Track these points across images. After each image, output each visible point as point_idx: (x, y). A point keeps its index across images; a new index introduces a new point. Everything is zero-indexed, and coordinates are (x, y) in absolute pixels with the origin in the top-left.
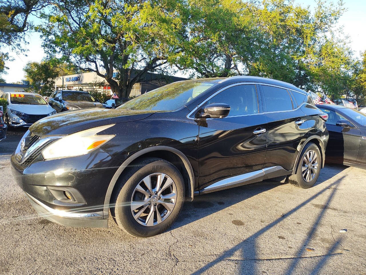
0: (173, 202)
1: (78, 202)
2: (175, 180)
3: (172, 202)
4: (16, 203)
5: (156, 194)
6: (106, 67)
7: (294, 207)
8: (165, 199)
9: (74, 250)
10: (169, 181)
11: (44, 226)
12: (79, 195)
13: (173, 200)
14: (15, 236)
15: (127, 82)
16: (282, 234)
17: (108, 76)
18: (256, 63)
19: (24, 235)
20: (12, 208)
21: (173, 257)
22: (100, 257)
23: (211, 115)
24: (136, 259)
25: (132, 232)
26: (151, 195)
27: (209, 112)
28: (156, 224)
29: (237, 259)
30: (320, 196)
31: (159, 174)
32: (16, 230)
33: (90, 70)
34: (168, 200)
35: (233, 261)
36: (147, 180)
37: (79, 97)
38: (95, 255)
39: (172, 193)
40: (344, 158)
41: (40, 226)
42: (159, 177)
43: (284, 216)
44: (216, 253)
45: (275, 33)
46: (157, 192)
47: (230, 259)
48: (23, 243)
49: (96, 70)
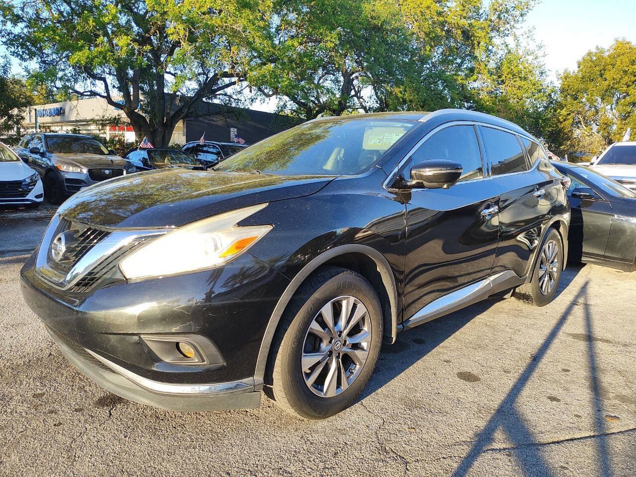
0: (365, 348)
1: (209, 363)
2: (370, 308)
3: (363, 349)
4: (24, 364)
5: (340, 336)
6: (123, 88)
7: (540, 341)
8: (353, 344)
9: (197, 458)
10: (361, 310)
11: (110, 412)
12: (213, 349)
13: (364, 345)
14: (59, 437)
15: (165, 118)
16: (554, 394)
17: (128, 105)
18: (399, 88)
19: (78, 434)
20: (22, 376)
21: (392, 454)
22: (256, 468)
23: (425, 183)
24: (327, 466)
25: (303, 411)
26: (332, 339)
27: (420, 177)
28: (340, 391)
29: (504, 446)
30: (570, 318)
31: (345, 299)
32: (55, 425)
33: (93, 94)
34: (356, 346)
35: (500, 450)
36: (327, 311)
37: (75, 146)
38: (244, 465)
39: (362, 332)
40: (583, 250)
41: (103, 412)
42: (344, 303)
43: (536, 359)
44: (464, 440)
45: (427, 34)
46: (341, 332)
47: (492, 447)
48: (85, 452)
49: (105, 95)
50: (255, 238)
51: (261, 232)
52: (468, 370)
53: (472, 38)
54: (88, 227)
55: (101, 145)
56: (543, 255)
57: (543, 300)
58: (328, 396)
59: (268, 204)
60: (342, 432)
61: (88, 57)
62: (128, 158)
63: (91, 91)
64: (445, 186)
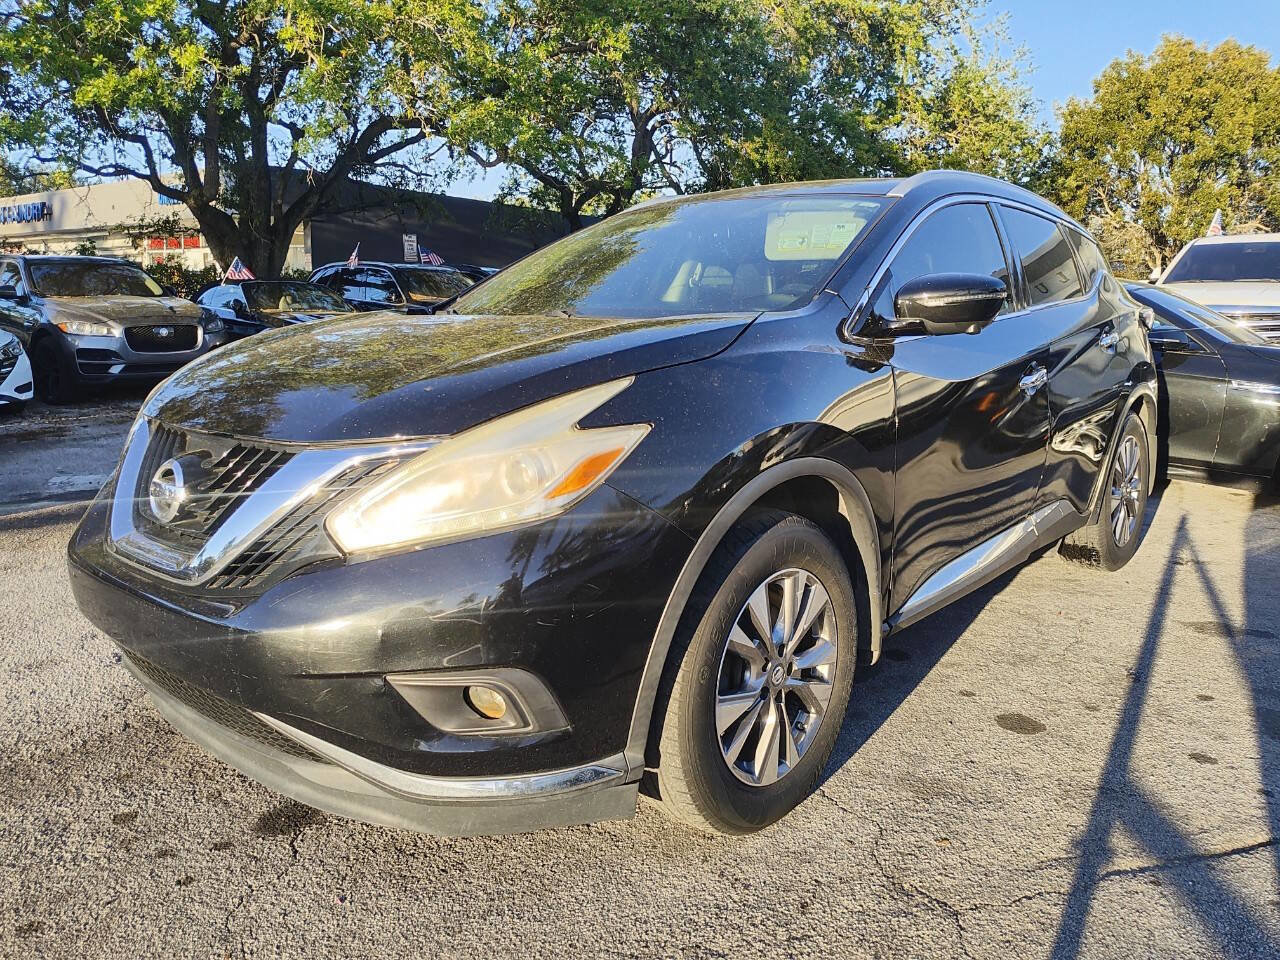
1: (537, 729)
2: (835, 591)
3: (821, 680)
4: (75, 751)
5: (781, 655)
6: (183, 158)
7: (1137, 640)
8: (803, 670)
9: (514, 938)
10: (818, 597)
11: (291, 845)
12: (546, 698)
13: (823, 670)
14: (196, 909)
15: (272, 218)
16: (1201, 747)
17: (194, 193)
18: (753, 141)
19: (236, 900)
20: (77, 778)
21: (919, 898)
22: (646, 950)
23: (929, 324)
24: (794, 934)
25: (722, 819)
26: (767, 661)
28: (786, 771)
29: (1136, 864)
30: (1177, 593)
31: (789, 575)
32: (179, 883)
33: (121, 171)
34: (809, 674)
35: (1134, 873)
36: (758, 601)
37: (90, 281)
38: (619, 946)
39: (819, 643)
40: (1170, 455)
41: (276, 848)
42: (787, 584)
43: (1140, 676)
44: (1054, 856)
45: (801, 32)
46: (783, 646)
47: (1116, 868)
48: (261, 938)
49: (147, 172)
50: (617, 452)
51: (628, 438)
52: (1015, 709)
53: (890, 40)
54: (234, 443)
55: (145, 276)
56: (1117, 466)
57: (1117, 556)
58: (765, 782)
59: (633, 378)
60: (802, 857)
61: (116, 90)
62: (201, 302)
63: (116, 166)
64: (971, 329)
